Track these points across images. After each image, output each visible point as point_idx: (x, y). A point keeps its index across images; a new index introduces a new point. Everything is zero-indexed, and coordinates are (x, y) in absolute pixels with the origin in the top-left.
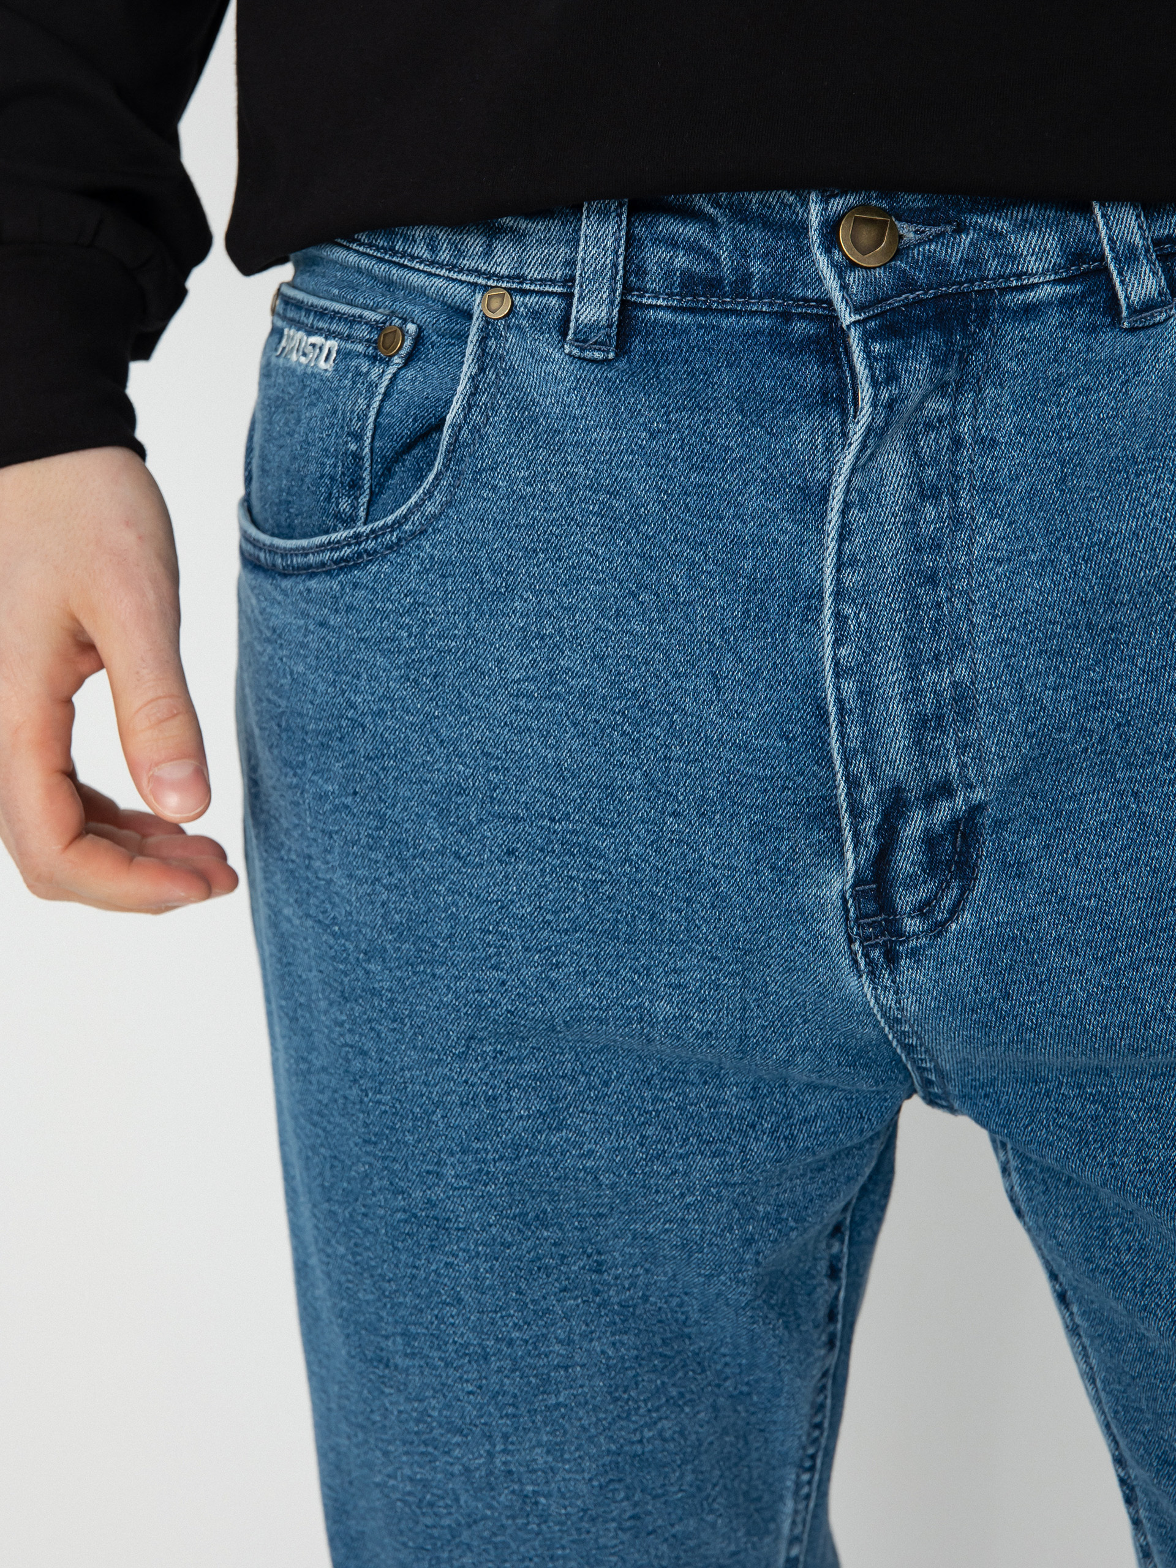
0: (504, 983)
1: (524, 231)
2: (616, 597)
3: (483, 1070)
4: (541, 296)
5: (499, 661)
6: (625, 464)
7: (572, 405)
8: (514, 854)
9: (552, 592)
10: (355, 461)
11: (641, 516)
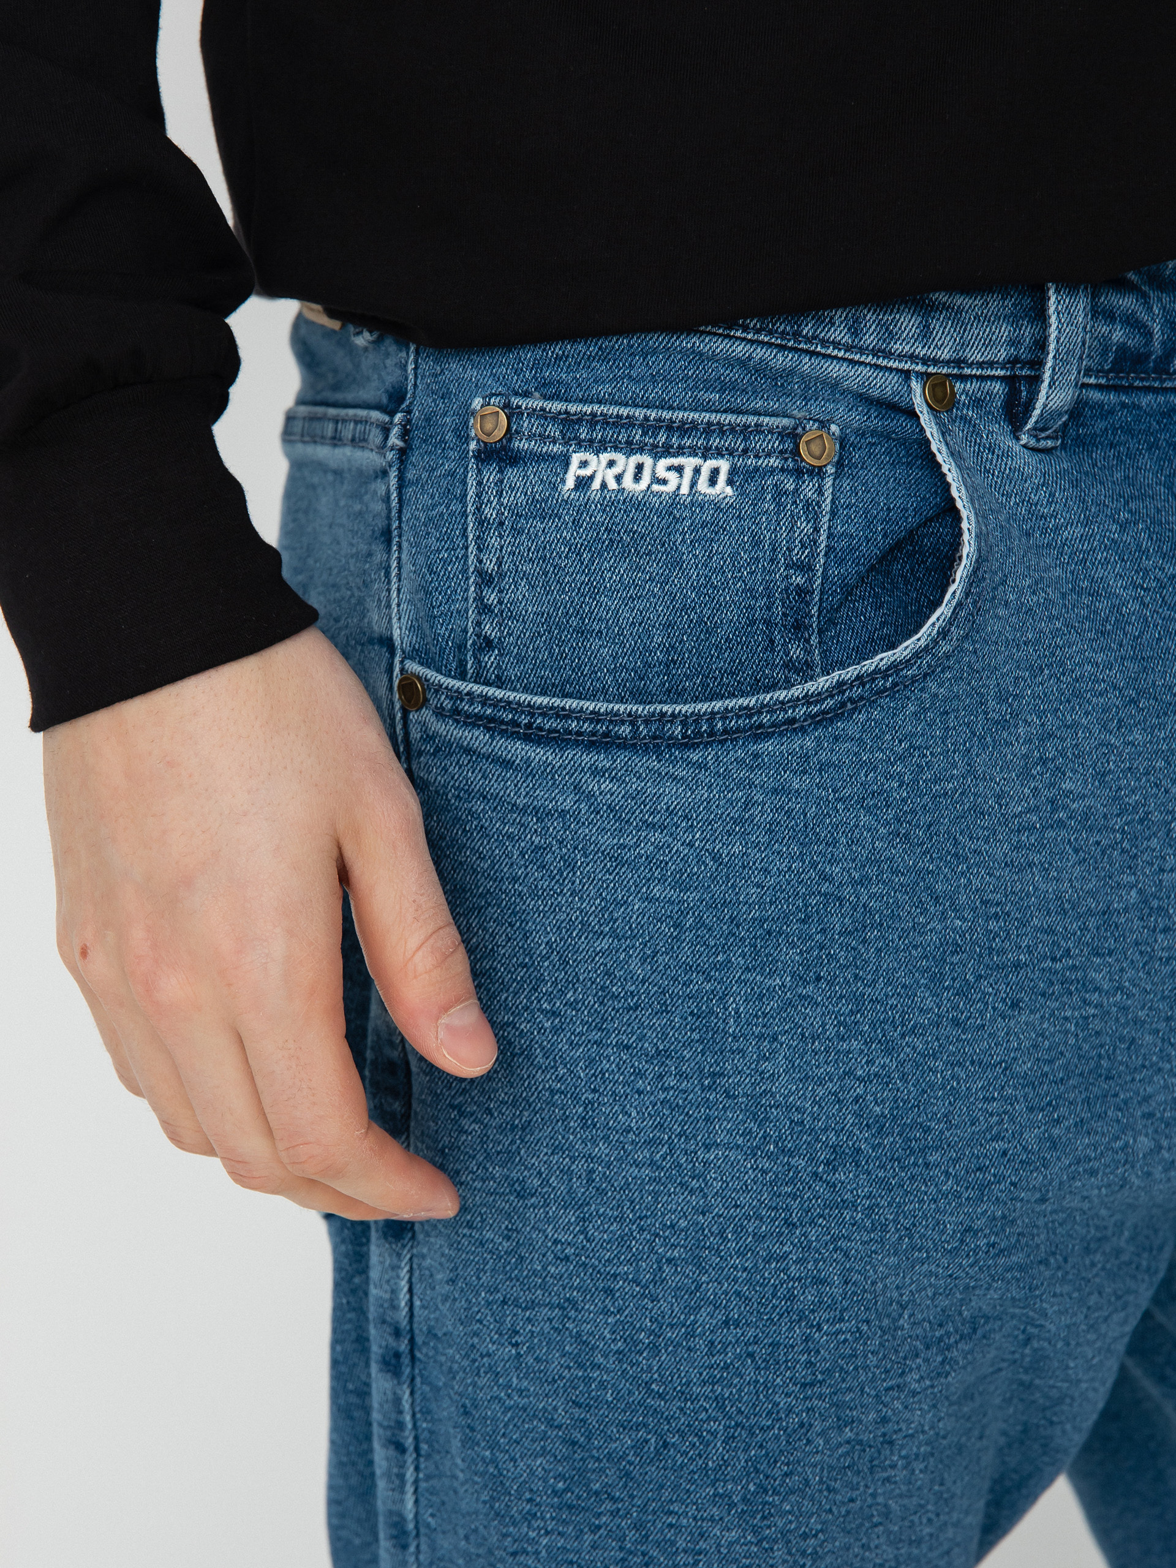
0: (1005, 1153)
1: (959, 307)
2: (1118, 707)
3: (971, 1266)
4: (982, 381)
5: (999, 797)
6: (1100, 561)
7: (1040, 503)
8: (1018, 1005)
9: (1057, 710)
10: (800, 596)
11: (1124, 615)
